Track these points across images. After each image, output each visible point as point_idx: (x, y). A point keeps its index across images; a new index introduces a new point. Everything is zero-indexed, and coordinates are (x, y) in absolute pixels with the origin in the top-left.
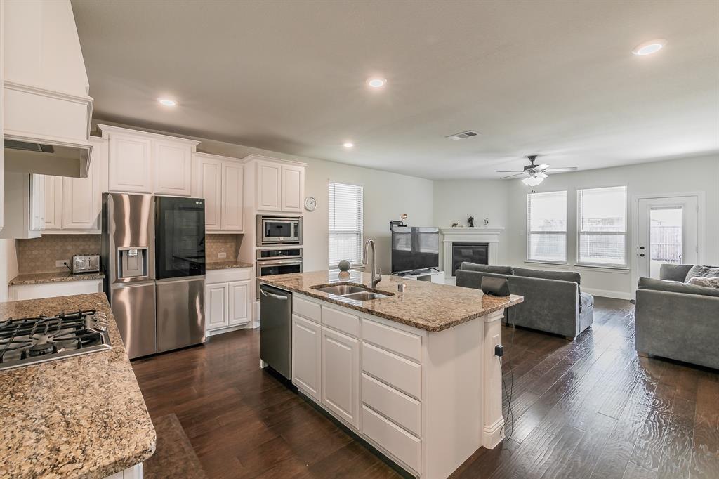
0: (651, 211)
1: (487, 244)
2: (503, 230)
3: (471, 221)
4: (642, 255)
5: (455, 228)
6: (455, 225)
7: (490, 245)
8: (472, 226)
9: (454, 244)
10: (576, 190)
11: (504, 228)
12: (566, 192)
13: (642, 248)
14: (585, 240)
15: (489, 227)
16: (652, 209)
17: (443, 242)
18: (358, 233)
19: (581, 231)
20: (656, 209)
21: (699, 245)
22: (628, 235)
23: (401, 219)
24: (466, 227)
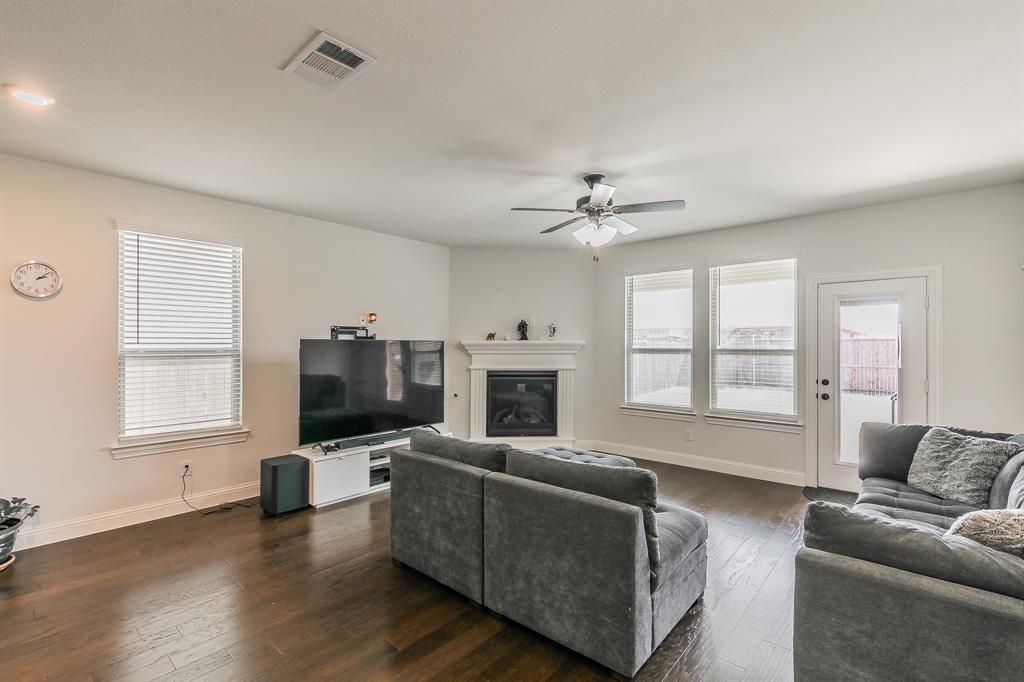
0: (842, 309)
1: (553, 375)
2: (582, 347)
3: (523, 329)
4: (825, 397)
5: (493, 342)
6: (491, 336)
7: (560, 374)
8: (524, 337)
9: (491, 375)
10: (707, 267)
11: (584, 342)
12: (691, 271)
13: (825, 382)
14: (723, 365)
15: (556, 340)
16: (843, 303)
17: (469, 371)
18: (234, 355)
19: (719, 347)
20: (852, 303)
21: (930, 379)
22: (800, 355)
23: (363, 324)
24: (512, 338)
